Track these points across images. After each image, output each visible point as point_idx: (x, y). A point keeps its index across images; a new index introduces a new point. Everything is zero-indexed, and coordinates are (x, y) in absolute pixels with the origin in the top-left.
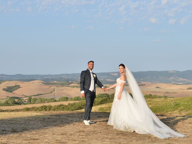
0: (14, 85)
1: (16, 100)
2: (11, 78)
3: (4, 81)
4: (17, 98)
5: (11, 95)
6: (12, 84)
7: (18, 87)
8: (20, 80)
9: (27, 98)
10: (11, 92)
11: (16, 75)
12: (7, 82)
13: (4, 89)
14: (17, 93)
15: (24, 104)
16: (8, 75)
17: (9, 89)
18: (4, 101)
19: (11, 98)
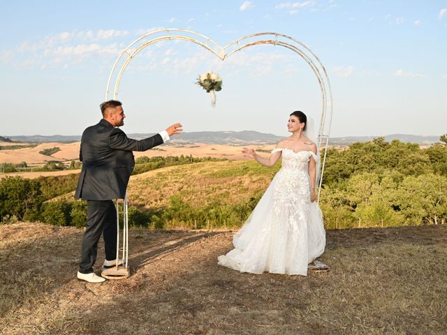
0: (53, 148)
1: (57, 165)
2: (48, 140)
3: (41, 143)
4: (57, 162)
5: (49, 159)
6: (50, 146)
7: (57, 150)
8: (59, 142)
9: (70, 162)
10: (50, 155)
11: (54, 136)
12: (44, 144)
13: (40, 153)
14: (57, 156)
15: (67, 169)
16: (44, 137)
17: (47, 152)
18: (43, 166)
19: (50, 162)
